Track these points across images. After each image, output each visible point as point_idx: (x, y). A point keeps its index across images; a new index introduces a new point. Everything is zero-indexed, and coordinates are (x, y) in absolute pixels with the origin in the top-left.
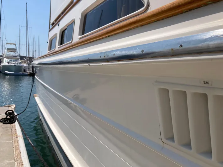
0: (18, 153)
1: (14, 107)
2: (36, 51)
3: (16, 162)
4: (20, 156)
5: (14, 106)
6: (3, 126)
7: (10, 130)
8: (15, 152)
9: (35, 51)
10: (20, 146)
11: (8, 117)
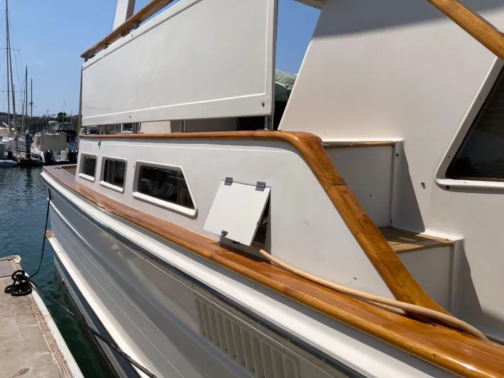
0: (52, 341)
1: (19, 261)
2: (31, 104)
3: (53, 354)
4: (56, 345)
5: (18, 259)
6: (14, 301)
7: (28, 307)
8: (46, 341)
9: (28, 103)
10: (52, 331)
11: (17, 283)
